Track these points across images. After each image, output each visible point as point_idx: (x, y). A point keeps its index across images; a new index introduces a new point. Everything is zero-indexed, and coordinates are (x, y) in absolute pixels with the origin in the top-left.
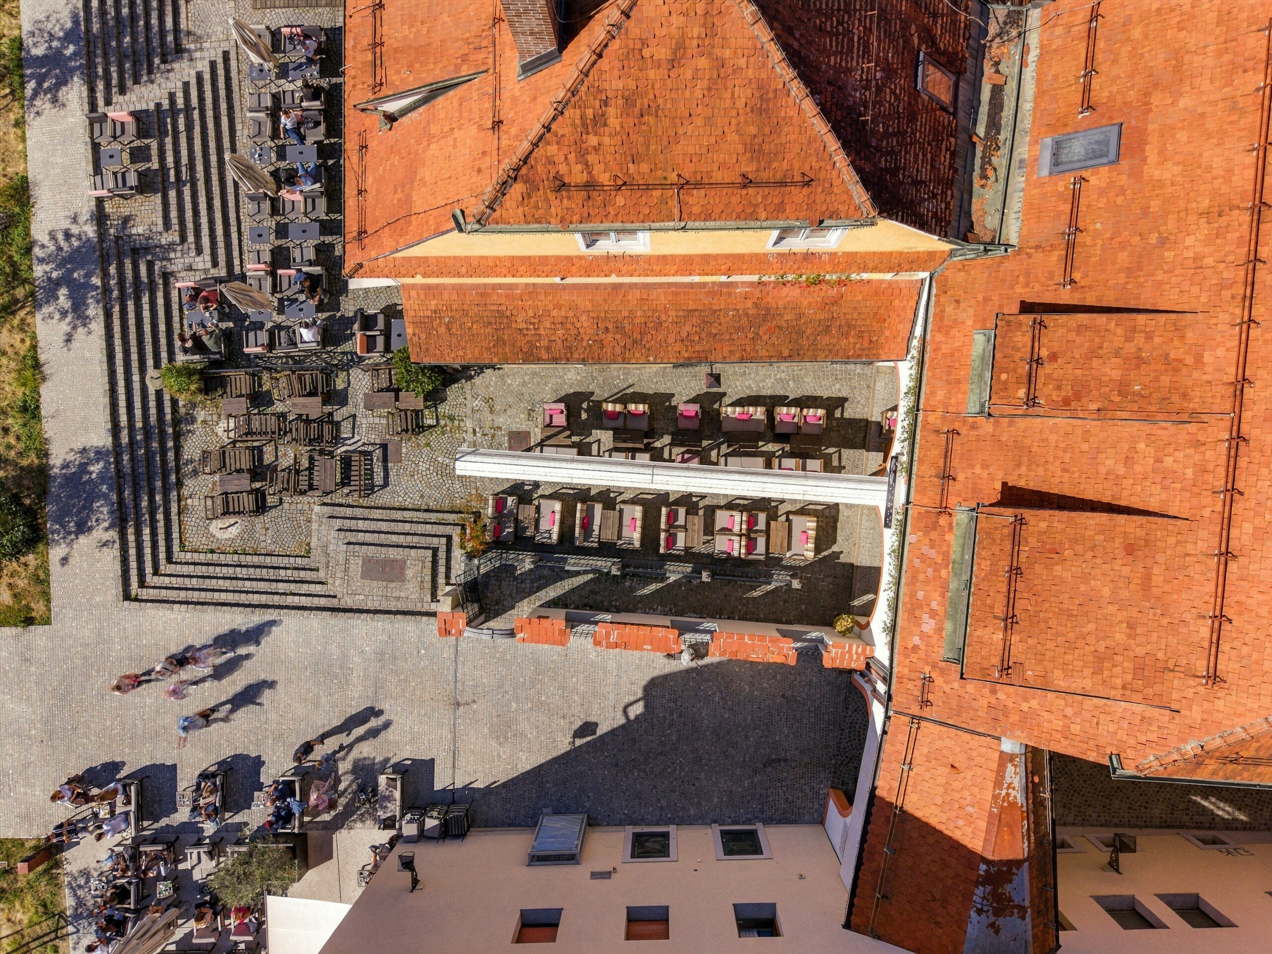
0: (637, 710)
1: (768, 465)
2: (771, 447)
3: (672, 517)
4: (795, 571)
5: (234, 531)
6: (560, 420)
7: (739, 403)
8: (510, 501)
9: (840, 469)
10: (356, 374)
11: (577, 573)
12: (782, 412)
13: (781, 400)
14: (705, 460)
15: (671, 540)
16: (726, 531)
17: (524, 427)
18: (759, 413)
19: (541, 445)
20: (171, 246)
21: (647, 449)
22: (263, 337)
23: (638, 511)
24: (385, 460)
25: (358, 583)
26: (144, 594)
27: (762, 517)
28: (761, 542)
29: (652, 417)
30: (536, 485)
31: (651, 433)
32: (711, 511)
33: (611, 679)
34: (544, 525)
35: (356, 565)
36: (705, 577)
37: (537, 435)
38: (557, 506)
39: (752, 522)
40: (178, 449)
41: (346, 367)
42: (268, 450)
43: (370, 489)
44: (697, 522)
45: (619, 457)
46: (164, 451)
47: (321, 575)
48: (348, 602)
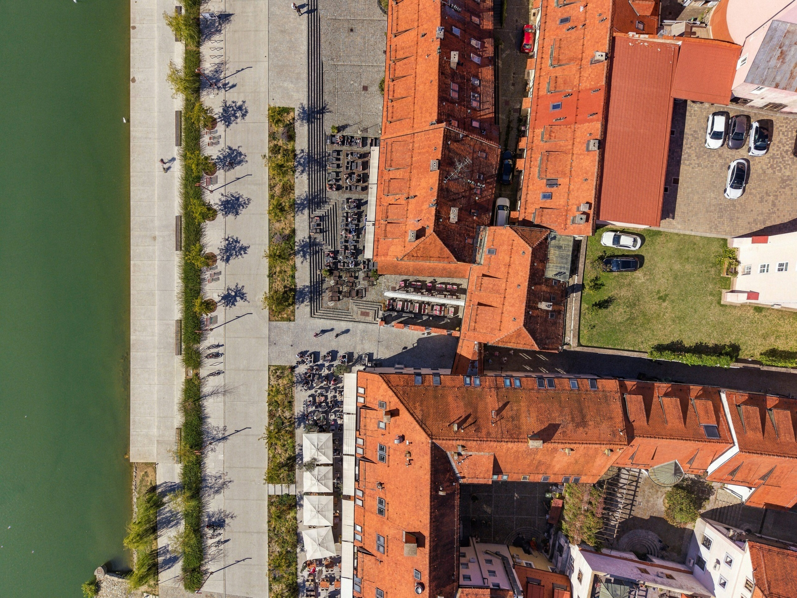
0: (416, 345)
1: (445, 297)
2: (446, 293)
3: (425, 306)
4: (449, 319)
5: (333, 304)
6: (403, 285)
7: (441, 283)
8: (391, 301)
9: (460, 298)
10: (360, 272)
11: (404, 317)
12: (448, 286)
13: (449, 284)
14: (432, 295)
15: (424, 311)
16: (435, 310)
17: (395, 286)
18: (444, 286)
19: (398, 290)
20: (324, 244)
21: (420, 292)
22: (342, 264)
23: (418, 305)
24: (365, 292)
25: (360, 316)
26: (315, 316)
27: (443, 308)
28: (443, 312)
29: (422, 285)
30: (396, 298)
31: (422, 289)
32: (433, 306)
33: (411, 338)
34: (398, 307)
35: (359, 312)
36: (431, 318)
37: (398, 288)
38: (401, 303)
39: (441, 308)
40: (322, 286)
41: (358, 271)
42: (341, 288)
43: (362, 297)
44: (430, 307)
45: (414, 293)
46: (319, 287)
47: (351, 314)
48: (357, 320)
